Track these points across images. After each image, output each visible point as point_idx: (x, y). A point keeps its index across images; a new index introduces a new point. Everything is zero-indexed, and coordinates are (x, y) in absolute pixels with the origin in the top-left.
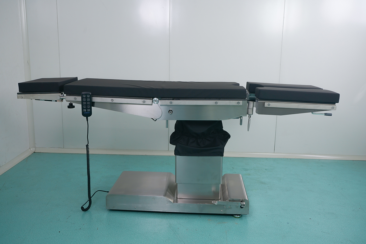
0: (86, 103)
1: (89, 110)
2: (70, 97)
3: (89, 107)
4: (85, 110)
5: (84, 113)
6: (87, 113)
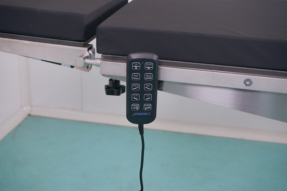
0: (142, 87)
1: (148, 107)
2: (114, 63)
3: (147, 98)
4: (135, 106)
5: (133, 115)
6: (142, 114)
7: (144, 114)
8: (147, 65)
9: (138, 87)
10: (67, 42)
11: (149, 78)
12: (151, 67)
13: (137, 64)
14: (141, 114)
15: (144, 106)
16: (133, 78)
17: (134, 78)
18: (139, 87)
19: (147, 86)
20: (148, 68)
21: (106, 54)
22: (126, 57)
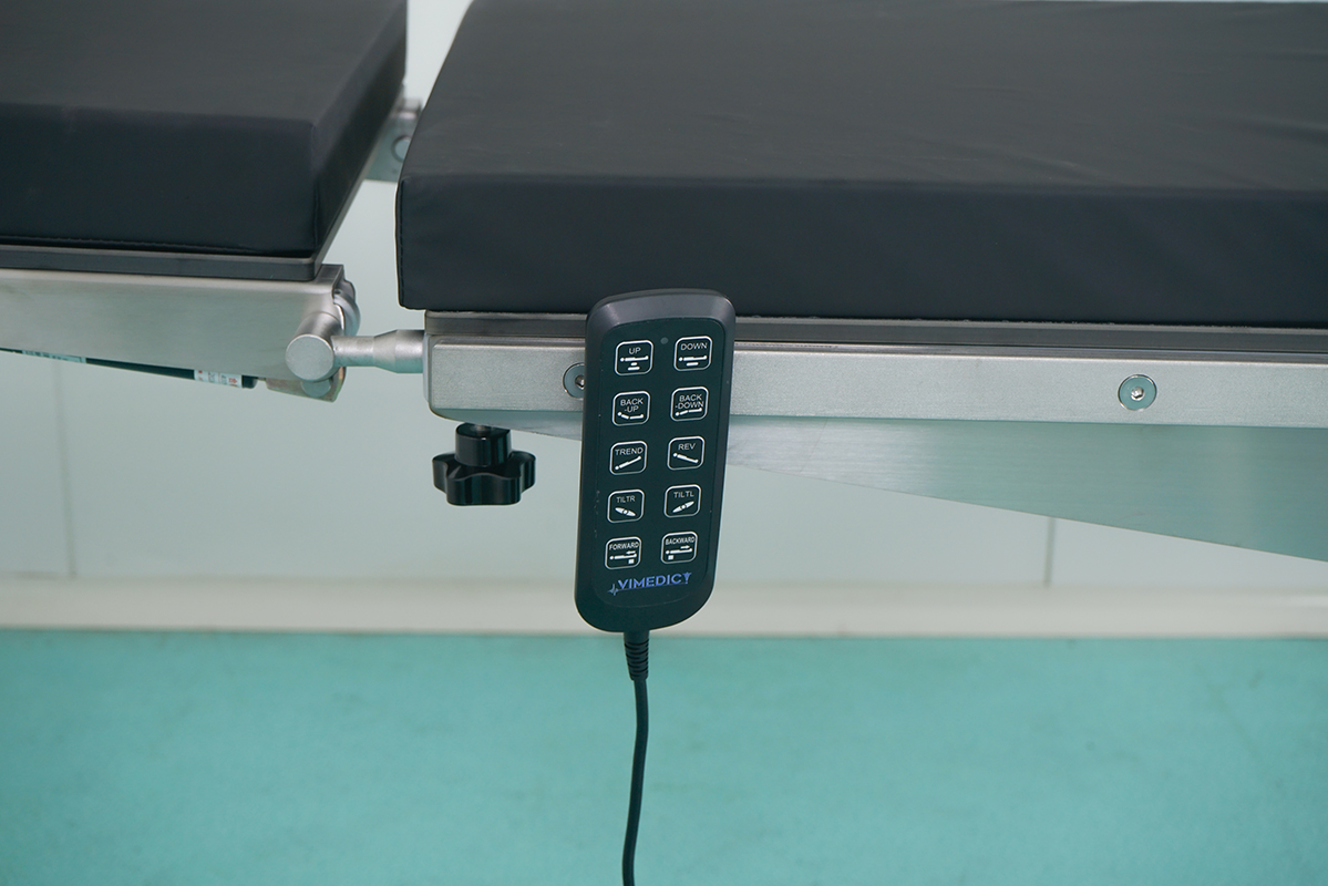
0: (657, 454)
1: (680, 545)
2: (500, 350)
3: (681, 505)
4: (624, 546)
5: (611, 591)
6: (655, 583)
7: (661, 580)
8: (687, 347)
9: (639, 458)
10: (226, 262)
11: (690, 408)
12: (705, 357)
13: (636, 350)
14: (646, 582)
15: (665, 541)
16: (616, 414)
17: (623, 416)
18: (643, 458)
19: (681, 447)
20: (688, 364)
21: (449, 311)
22: (584, 317)
